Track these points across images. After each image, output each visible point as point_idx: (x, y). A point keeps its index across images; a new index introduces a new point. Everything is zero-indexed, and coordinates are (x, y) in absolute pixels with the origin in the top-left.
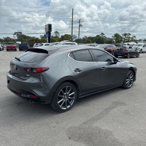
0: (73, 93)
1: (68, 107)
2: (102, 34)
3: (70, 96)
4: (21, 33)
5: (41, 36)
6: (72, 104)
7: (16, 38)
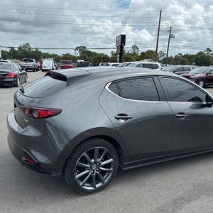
0: (111, 160)
1: (98, 186)
2: (209, 50)
3: (104, 166)
4: (85, 48)
5: (112, 52)
6: (106, 181)
7: (79, 55)
